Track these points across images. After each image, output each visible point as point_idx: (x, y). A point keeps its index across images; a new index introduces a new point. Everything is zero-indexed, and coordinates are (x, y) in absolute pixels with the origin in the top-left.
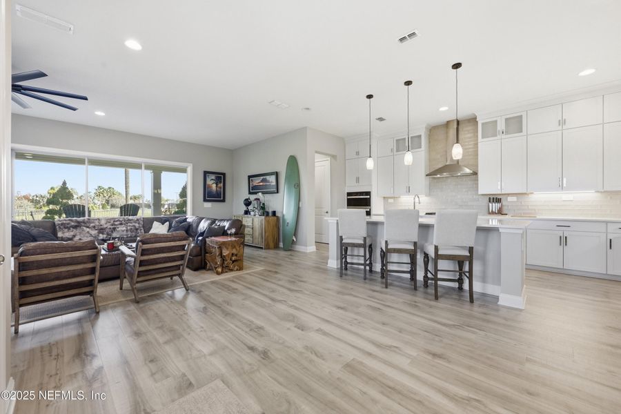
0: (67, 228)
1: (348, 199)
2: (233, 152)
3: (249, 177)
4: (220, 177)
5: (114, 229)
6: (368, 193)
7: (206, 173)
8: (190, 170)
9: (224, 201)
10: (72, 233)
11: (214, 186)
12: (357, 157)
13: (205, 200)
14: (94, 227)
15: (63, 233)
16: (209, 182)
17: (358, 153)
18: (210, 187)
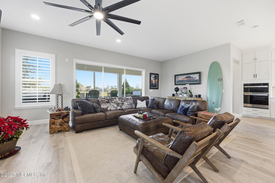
0: (104, 103)
1: (244, 88)
2: (162, 63)
3: (175, 76)
4: (157, 76)
5: (123, 103)
6: (267, 84)
7: (151, 74)
8: (144, 73)
9: (158, 89)
10: (107, 106)
11: (154, 80)
12: (254, 61)
13: (150, 88)
14: (115, 102)
15: (103, 105)
16: (152, 79)
17: (255, 59)
18: (152, 81)
